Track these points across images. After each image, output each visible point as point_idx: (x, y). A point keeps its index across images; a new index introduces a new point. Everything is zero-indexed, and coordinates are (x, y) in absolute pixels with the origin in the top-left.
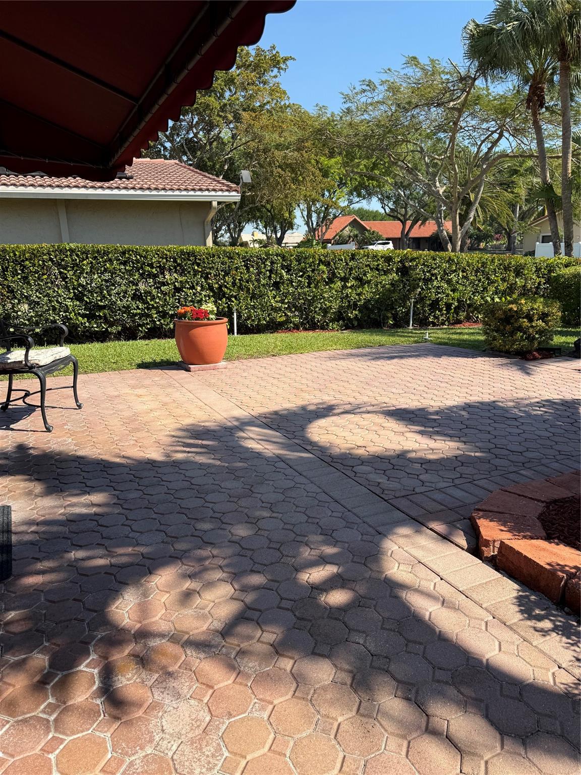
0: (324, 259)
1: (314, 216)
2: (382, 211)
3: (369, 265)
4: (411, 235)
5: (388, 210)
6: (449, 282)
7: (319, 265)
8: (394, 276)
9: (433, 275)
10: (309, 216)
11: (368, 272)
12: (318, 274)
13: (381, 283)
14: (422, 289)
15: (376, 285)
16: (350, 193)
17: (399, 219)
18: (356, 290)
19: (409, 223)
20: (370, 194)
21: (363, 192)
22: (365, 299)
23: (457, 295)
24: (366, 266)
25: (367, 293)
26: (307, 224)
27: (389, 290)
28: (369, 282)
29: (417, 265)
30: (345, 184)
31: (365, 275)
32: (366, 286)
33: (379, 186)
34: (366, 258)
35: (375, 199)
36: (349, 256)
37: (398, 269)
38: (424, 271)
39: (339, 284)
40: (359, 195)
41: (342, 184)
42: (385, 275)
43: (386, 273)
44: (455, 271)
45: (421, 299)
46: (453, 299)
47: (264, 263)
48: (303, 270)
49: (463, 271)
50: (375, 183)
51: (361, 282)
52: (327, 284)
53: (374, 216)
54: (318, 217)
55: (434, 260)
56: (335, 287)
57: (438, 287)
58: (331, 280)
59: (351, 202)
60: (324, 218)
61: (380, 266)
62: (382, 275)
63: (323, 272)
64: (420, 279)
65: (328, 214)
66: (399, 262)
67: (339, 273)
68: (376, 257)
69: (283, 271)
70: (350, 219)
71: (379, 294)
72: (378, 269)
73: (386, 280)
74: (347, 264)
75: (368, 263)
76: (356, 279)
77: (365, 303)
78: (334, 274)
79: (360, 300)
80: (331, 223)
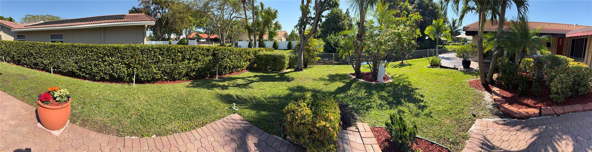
0: (180, 50)
1: (187, 32)
2: (203, 32)
3: (200, 53)
4: (210, 38)
5: (205, 32)
6: (230, 59)
7: (178, 53)
8: (211, 58)
9: (225, 56)
10: (186, 32)
11: (200, 56)
12: (177, 57)
13: (205, 60)
14: (221, 62)
15: (203, 61)
16: (196, 27)
17: (207, 34)
18: (194, 64)
19: (209, 35)
20: (200, 28)
21: (199, 27)
22: (198, 67)
23: (232, 63)
24: (199, 53)
25: (199, 65)
26: (186, 34)
27: (208, 63)
28: (200, 60)
29: (219, 52)
30: (195, 25)
31: (198, 57)
32: (199, 62)
33: (203, 26)
34: (199, 49)
35: (201, 29)
36: (191, 49)
37: (212, 54)
38: (221, 55)
39: (187, 61)
40: (198, 28)
41: (194, 25)
42: (207, 57)
43: (207, 56)
44: (232, 55)
45: (221, 66)
46: (231, 65)
47: (150, 52)
48: (170, 55)
49: (234, 55)
50: (202, 25)
51: (197, 60)
52: (181, 61)
53: (201, 33)
54: (188, 33)
55: (225, 50)
56: (185, 63)
57: (226, 61)
58: (183, 60)
59: (196, 29)
60: (190, 33)
61: (205, 53)
62: (206, 57)
63: (179, 56)
64: (220, 58)
65: (191, 32)
66: (212, 51)
67: (187, 57)
68: (203, 49)
69: (160, 56)
70: (196, 33)
71: (204, 65)
72: (204, 55)
73: (207, 59)
74: (191, 52)
75: (200, 52)
76: (194, 59)
77: (198, 69)
78: (184, 57)
79: (196, 68)
80: (191, 34)
